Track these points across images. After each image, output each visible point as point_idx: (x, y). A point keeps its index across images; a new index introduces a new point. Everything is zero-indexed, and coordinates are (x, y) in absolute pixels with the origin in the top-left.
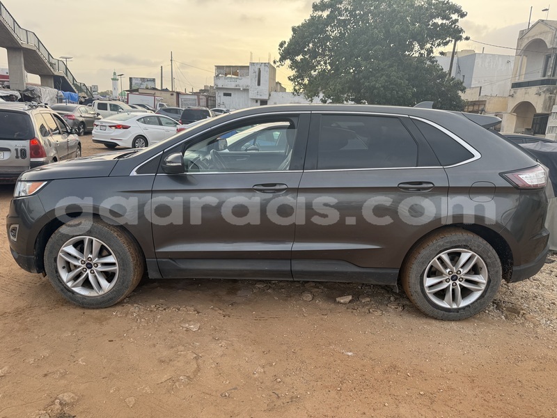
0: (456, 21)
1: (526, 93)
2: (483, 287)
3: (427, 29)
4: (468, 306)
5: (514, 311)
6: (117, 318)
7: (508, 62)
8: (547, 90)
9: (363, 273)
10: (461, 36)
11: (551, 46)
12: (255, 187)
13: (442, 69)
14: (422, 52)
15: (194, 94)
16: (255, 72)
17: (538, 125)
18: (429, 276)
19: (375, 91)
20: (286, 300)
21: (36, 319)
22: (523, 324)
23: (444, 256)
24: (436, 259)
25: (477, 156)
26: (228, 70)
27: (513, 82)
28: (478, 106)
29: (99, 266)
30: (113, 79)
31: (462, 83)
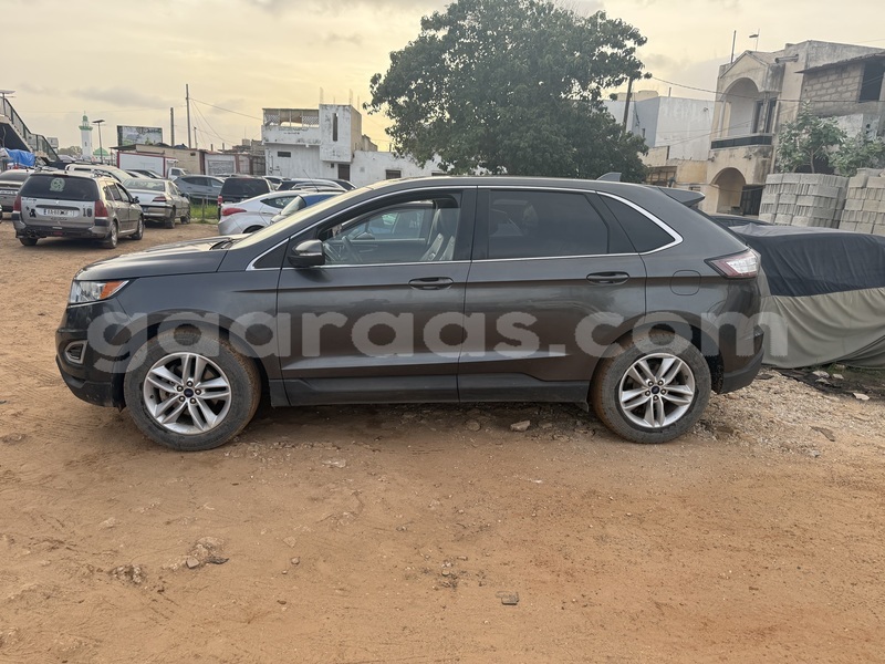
0: (633, 50)
1: (731, 156)
2: (690, 400)
3: (591, 61)
4: (673, 424)
5: (726, 430)
6: (233, 461)
7: (705, 110)
8: (760, 151)
9: (546, 388)
10: (640, 73)
11: (763, 90)
12: (412, 283)
13: (614, 120)
14: (585, 94)
15: (226, 153)
16: (329, 120)
17: (748, 202)
18: (624, 389)
19: (520, 153)
20: (447, 431)
21: (119, 467)
22: (737, 444)
23: (642, 363)
24: (633, 366)
25: (679, 239)
26: (284, 115)
27: (713, 139)
28: (665, 176)
29: (203, 392)
30: (82, 128)
31: (643, 141)
